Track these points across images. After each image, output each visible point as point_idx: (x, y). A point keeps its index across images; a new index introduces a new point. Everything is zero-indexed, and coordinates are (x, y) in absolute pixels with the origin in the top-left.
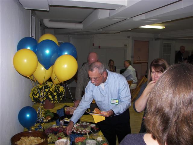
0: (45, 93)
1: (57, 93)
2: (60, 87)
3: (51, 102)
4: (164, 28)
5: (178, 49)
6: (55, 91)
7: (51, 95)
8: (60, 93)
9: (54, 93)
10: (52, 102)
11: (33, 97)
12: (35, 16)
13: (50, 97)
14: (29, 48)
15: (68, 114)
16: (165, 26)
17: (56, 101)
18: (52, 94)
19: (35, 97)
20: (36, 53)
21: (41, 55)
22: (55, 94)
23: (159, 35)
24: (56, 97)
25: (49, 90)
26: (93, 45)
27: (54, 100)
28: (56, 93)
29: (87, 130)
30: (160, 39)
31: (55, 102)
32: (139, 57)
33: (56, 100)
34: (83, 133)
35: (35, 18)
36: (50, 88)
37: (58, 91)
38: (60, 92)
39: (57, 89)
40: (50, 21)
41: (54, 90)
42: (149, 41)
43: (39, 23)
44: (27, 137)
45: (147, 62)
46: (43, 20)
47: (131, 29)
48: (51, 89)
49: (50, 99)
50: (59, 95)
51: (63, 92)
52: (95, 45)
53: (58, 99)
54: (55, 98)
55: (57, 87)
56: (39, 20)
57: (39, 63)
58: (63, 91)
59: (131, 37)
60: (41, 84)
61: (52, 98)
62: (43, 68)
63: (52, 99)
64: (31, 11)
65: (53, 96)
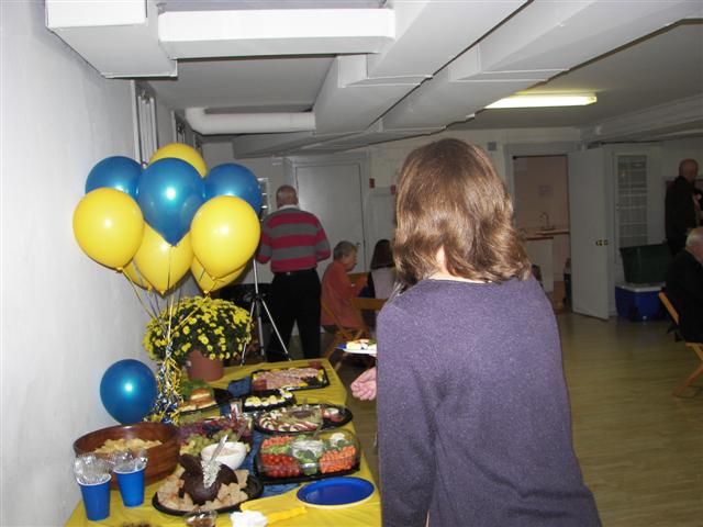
0: (186, 330)
1: (227, 328)
2: (234, 311)
3: (208, 356)
4: (595, 100)
5: (673, 173)
6: (221, 322)
7: (207, 335)
8: (234, 327)
9: (215, 328)
10: (212, 356)
11: (154, 345)
12: (152, 100)
13: (204, 339)
14: (120, 187)
15: (261, 389)
16: (597, 95)
17: (225, 353)
18: (208, 331)
19: (158, 343)
20: (138, 199)
21: (152, 203)
22: (219, 331)
23: (598, 130)
24: (223, 340)
25: (200, 321)
26: (372, 183)
27: (217, 351)
28: (221, 328)
29: (308, 423)
30: (603, 143)
31: (222, 356)
32: (548, 218)
33: (224, 348)
34: (292, 429)
35: (153, 107)
36: (203, 314)
37: (227, 321)
38: (237, 326)
39: (224, 315)
40: (208, 112)
41: (215, 319)
42: (565, 155)
43: (174, 122)
44: (121, 440)
45: (567, 230)
46: (183, 112)
47: (473, 115)
48: (206, 318)
49: (205, 347)
50: (234, 334)
51: (245, 325)
52: (376, 185)
53: (232, 347)
54: (219, 344)
55: (227, 311)
56: (173, 113)
57: (148, 227)
58: (244, 321)
59: (500, 147)
60: (162, 293)
61: (210, 343)
62: (165, 246)
63: (210, 348)
64: (132, 81)
65: (214, 340)
